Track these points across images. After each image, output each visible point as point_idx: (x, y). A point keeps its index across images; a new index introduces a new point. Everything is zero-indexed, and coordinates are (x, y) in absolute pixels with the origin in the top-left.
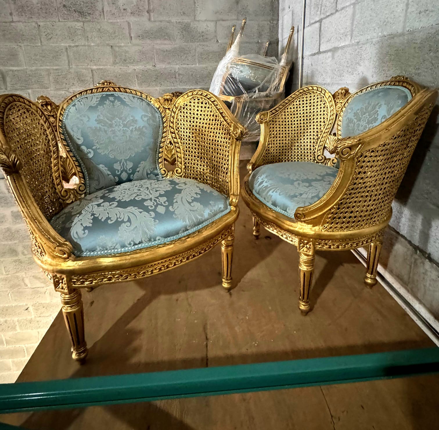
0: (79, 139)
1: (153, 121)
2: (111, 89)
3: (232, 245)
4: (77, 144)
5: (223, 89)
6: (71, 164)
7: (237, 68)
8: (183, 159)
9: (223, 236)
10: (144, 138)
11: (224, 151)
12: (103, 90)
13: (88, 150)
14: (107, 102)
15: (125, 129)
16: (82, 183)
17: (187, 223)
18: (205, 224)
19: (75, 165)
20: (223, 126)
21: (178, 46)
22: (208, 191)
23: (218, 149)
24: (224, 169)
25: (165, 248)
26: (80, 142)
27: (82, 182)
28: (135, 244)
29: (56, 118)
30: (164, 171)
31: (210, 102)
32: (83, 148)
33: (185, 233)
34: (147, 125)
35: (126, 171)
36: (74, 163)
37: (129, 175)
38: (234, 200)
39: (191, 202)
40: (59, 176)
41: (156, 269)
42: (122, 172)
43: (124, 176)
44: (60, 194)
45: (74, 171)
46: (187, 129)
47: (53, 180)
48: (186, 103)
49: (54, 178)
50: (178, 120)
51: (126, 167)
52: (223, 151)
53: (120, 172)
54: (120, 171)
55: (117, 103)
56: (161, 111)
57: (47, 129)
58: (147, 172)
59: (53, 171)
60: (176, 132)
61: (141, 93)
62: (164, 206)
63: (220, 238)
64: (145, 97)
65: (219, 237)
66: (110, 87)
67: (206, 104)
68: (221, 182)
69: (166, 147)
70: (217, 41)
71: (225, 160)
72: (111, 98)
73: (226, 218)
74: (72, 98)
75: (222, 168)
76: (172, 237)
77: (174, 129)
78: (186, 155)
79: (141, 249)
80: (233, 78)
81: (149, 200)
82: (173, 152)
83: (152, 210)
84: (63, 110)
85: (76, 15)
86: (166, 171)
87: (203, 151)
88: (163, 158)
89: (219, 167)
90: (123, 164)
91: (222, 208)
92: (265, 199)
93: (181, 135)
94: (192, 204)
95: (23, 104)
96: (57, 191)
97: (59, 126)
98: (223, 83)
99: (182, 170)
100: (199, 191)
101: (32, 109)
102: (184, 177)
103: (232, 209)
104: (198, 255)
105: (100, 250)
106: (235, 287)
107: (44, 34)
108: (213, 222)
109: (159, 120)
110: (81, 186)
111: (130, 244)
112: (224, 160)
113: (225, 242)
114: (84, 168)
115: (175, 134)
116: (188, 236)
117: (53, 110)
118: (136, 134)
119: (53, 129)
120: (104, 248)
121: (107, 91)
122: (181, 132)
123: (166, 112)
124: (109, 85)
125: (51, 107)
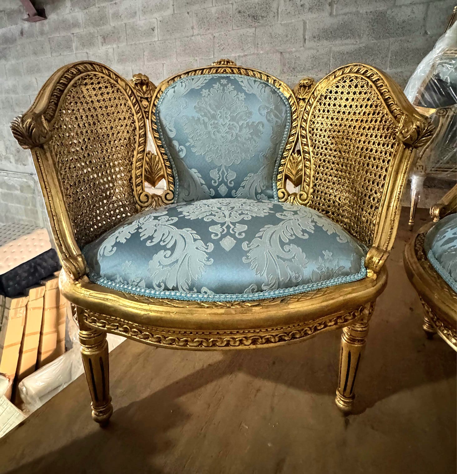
0: (171, 131)
1: (276, 116)
2: (228, 70)
3: (361, 341)
4: (169, 138)
5: (420, 97)
6: (160, 163)
7: (450, 64)
8: (312, 178)
9: (339, 321)
10: (257, 140)
11: (379, 168)
12: (217, 71)
13: (180, 147)
14: (216, 86)
15: (232, 123)
16: (171, 191)
17: (264, 277)
18: (300, 289)
19: (165, 166)
20: (385, 122)
21: (364, 45)
22: (329, 233)
23: (368, 165)
24: (374, 199)
25: (209, 311)
26: (172, 135)
27: (171, 189)
28: (167, 289)
29: (150, 102)
30: (283, 193)
31: (370, 83)
32: (175, 143)
33: (256, 295)
34: (265, 121)
35: (226, 184)
36: (164, 163)
37: (230, 189)
38: (376, 260)
39: (287, 244)
40: (141, 175)
41: (192, 341)
42: (220, 184)
43: (223, 189)
44: (137, 199)
45: (162, 173)
46: (325, 131)
47: (131, 178)
48: (330, 89)
49: (134, 176)
50: (315, 117)
51: (226, 177)
52: (377, 167)
53: (217, 184)
54: (217, 181)
55: (230, 87)
56: (291, 104)
57: (135, 114)
58: (256, 189)
59: (134, 166)
60: (309, 135)
61: (268, 76)
62: (235, 238)
63: (333, 323)
64: (272, 82)
65: (330, 321)
66: (227, 67)
67: (362, 87)
68: (363, 222)
69: (291, 158)
70: (426, 33)
71: (378, 185)
72: (224, 81)
73: (350, 289)
74: (174, 78)
75: (369, 198)
76: (229, 296)
77: (306, 131)
78: (318, 173)
79: (172, 300)
80: (440, 80)
81: (219, 225)
82: (300, 167)
83: (213, 241)
84: (160, 93)
85: (250, 20)
86: (286, 194)
87: (344, 167)
88: (284, 173)
89: (365, 195)
90: (223, 173)
91: (347, 269)
92: (450, 273)
93: (316, 141)
94: (287, 248)
95: (107, 77)
96: (135, 193)
97: (152, 112)
98: (423, 89)
99: (309, 195)
100: (311, 228)
101: (118, 86)
102: (310, 206)
103: (369, 275)
104: (275, 342)
105: (120, 281)
106: (359, 413)
107: (217, 45)
108: (319, 290)
109: (286, 117)
110: (168, 193)
111: (159, 286)
112: (376, 184)
113: (349, 331)
114: (175, 171)
115: (307, 139)
116: (259, 303)
117: (149, 92)
118: (246, 133)
119: (143, 115)
120: (126, 281)
121: (223, 73)
122: (316, 135)
123: (298, 104)
124: (227, 64)
125: (147, 87)
